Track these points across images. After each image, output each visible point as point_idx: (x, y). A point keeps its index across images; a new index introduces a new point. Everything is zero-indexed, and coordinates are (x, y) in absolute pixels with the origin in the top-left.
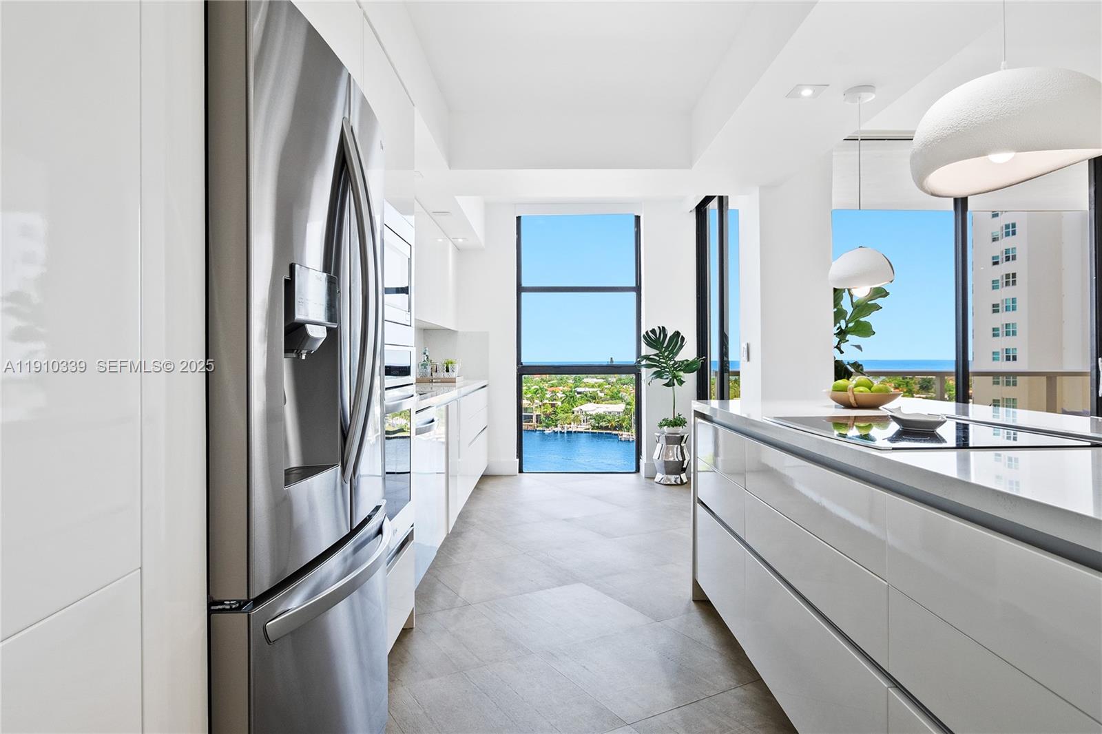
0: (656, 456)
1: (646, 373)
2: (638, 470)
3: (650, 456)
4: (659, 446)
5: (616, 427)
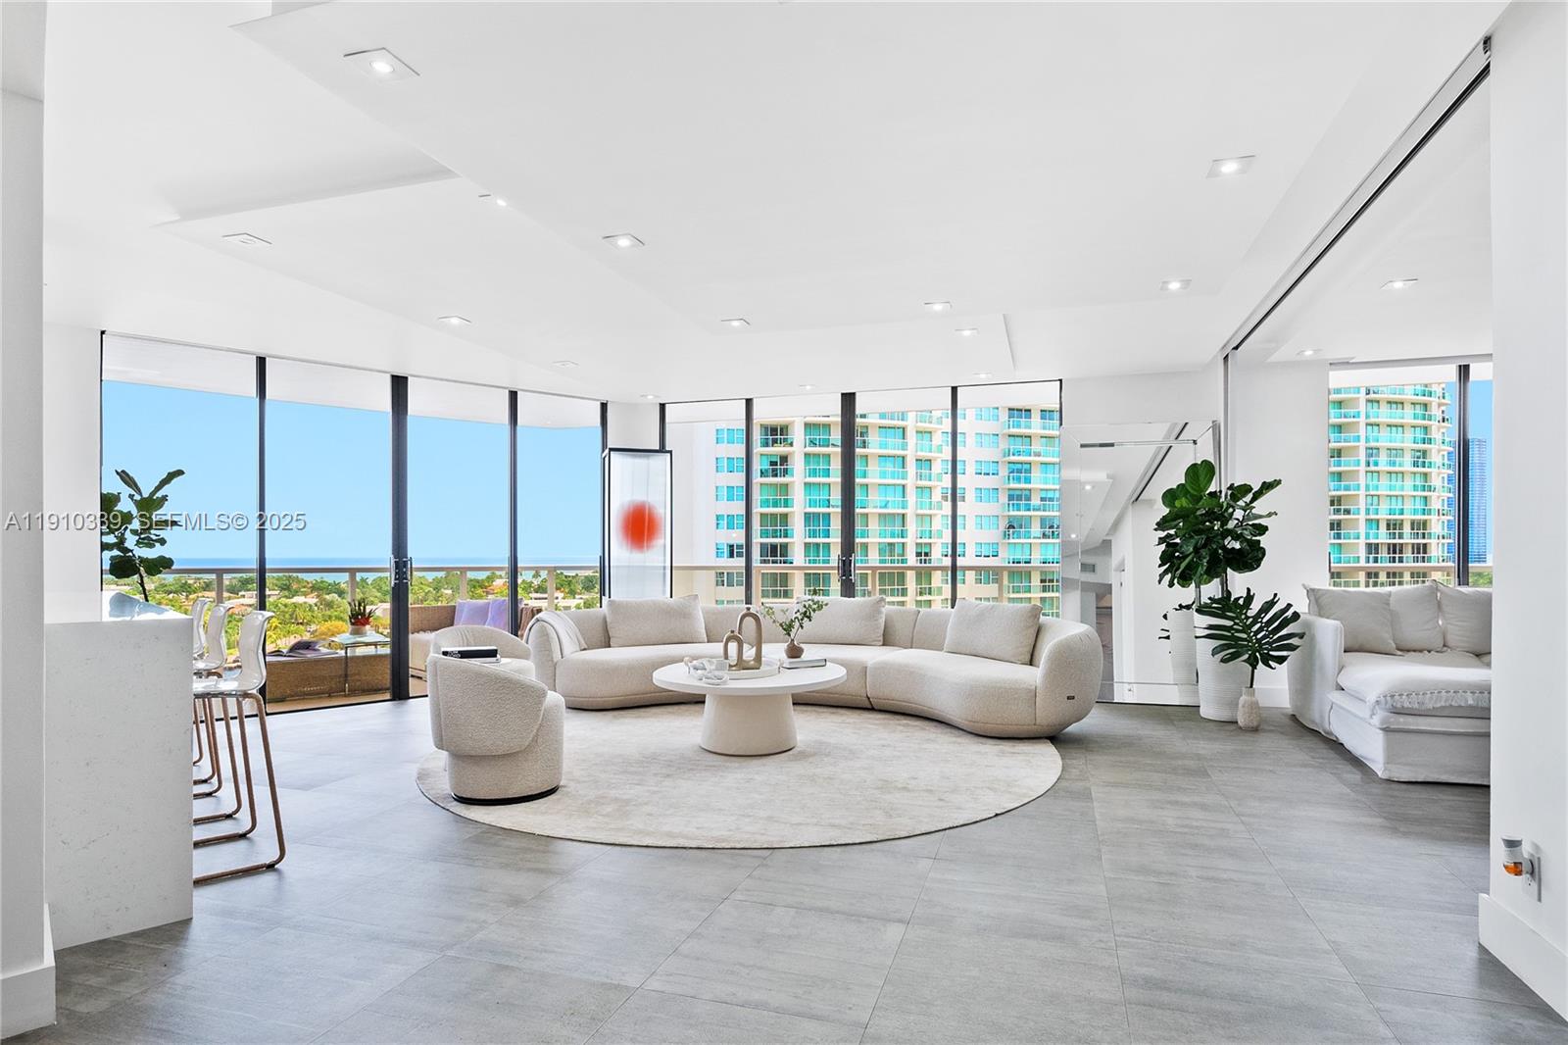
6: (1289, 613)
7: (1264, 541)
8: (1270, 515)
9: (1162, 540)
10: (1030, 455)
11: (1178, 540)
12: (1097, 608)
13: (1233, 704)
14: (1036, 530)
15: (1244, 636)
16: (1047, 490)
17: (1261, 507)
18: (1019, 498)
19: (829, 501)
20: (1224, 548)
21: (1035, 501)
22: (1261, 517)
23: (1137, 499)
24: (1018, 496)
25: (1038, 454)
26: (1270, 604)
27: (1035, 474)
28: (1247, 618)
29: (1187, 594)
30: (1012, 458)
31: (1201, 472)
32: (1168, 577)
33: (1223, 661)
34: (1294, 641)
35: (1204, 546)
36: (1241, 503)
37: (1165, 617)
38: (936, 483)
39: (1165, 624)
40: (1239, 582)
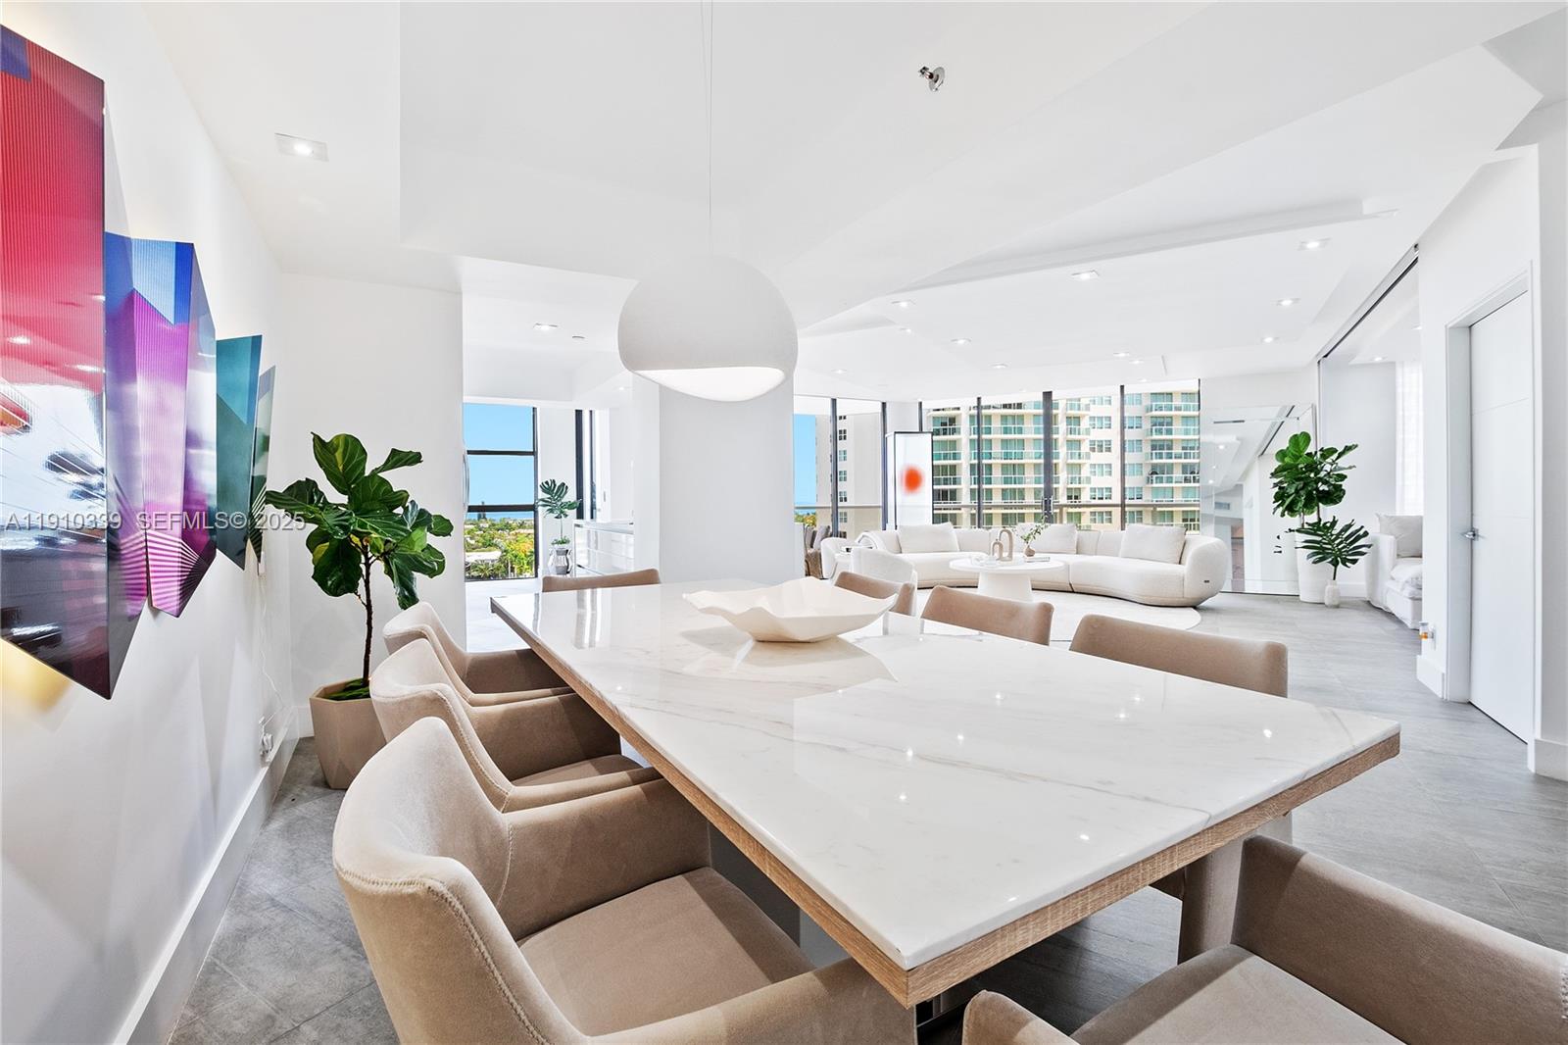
0: (550, 563)
1: (540, 510)
2: (536, 576)
3: (546, 565)
4: (552, 557)
5: (490, 576)
6: (1361, 532)
7: (1344, 484)
8: (1350, 468)
9: (1275, 485)
10: (1171, 410)
11: (1285, 485)
12: (1232, 538)
13: (1322, 592)
14: (1178, 474)
15: (1330, 547)
16: (1188, 440)
17: (1341, 462)
18: (1162, 448)
19: (990, 453)
20: (1317, 489)
21: (1177, 450)
22: (1345, 469)
23: (1262, 454)
24: (1160, 446)
25: (1178, 409)
26: (1350, 526)
27: (1177, 426)
28: (1332, 535)
29: (1295, 522)
30: (1154, 413)
31: (1300, 440)
32: (1281, 509)
33: (1314, 562)
34: (1363, 550)
35: (1302, 489)
36: (1329, 460)
37: (1278, 537)
38: (1085, 437)
39: (1278, 542)
40: (1327, 512)
